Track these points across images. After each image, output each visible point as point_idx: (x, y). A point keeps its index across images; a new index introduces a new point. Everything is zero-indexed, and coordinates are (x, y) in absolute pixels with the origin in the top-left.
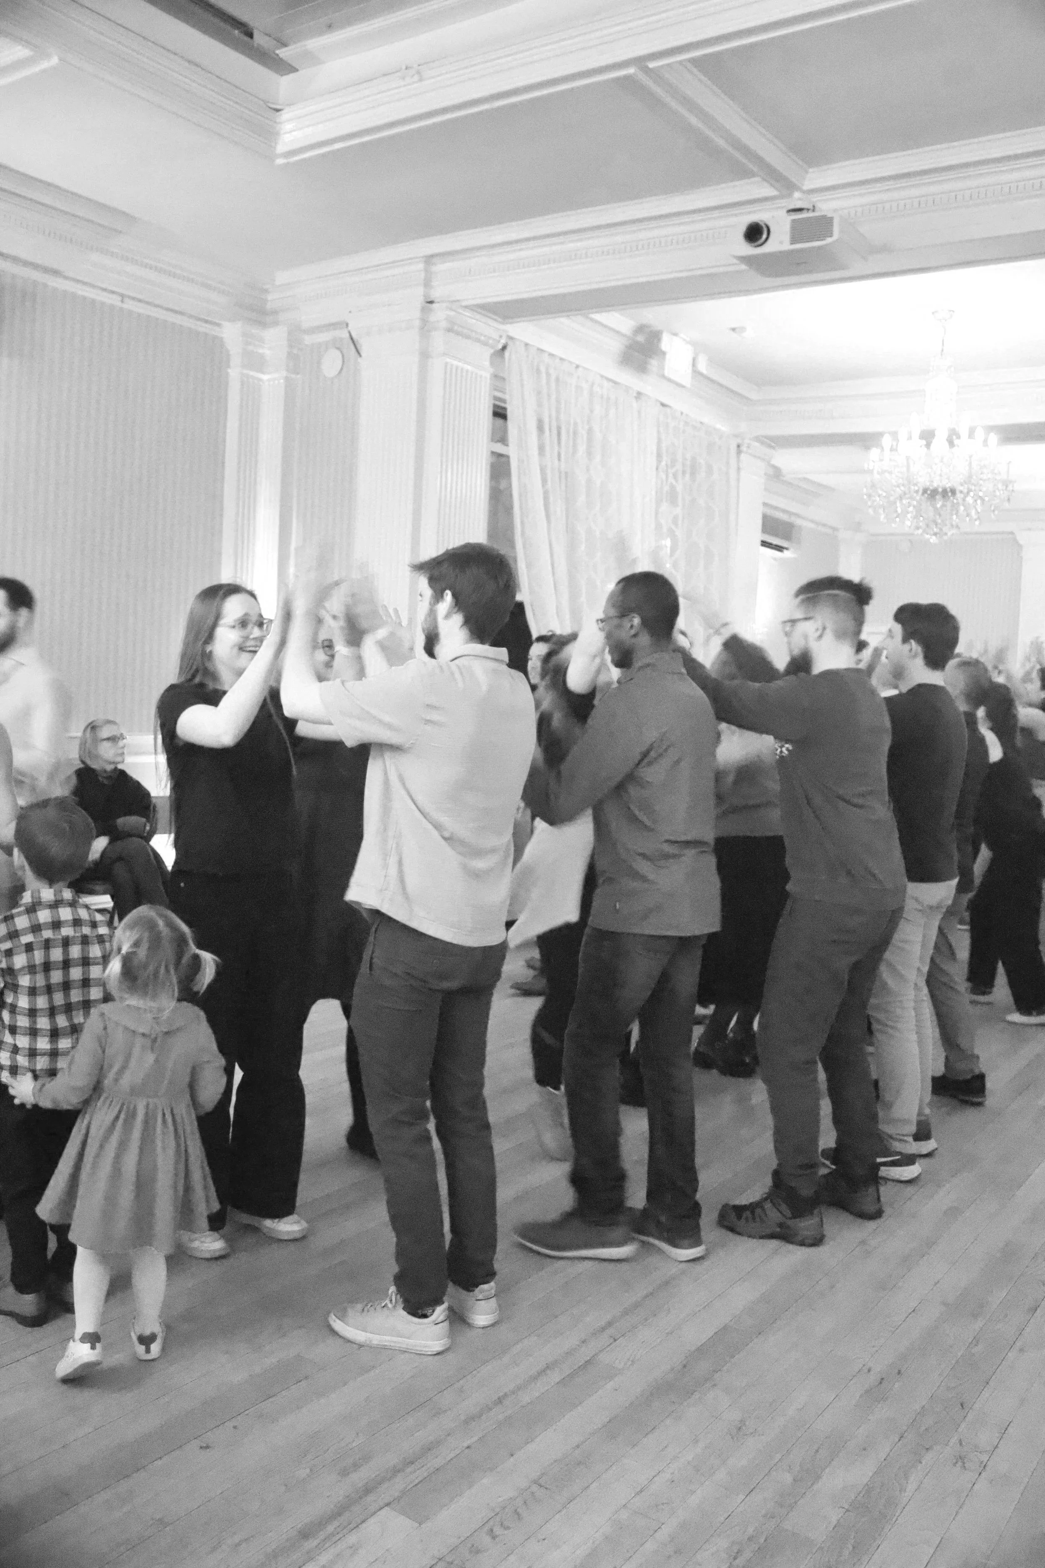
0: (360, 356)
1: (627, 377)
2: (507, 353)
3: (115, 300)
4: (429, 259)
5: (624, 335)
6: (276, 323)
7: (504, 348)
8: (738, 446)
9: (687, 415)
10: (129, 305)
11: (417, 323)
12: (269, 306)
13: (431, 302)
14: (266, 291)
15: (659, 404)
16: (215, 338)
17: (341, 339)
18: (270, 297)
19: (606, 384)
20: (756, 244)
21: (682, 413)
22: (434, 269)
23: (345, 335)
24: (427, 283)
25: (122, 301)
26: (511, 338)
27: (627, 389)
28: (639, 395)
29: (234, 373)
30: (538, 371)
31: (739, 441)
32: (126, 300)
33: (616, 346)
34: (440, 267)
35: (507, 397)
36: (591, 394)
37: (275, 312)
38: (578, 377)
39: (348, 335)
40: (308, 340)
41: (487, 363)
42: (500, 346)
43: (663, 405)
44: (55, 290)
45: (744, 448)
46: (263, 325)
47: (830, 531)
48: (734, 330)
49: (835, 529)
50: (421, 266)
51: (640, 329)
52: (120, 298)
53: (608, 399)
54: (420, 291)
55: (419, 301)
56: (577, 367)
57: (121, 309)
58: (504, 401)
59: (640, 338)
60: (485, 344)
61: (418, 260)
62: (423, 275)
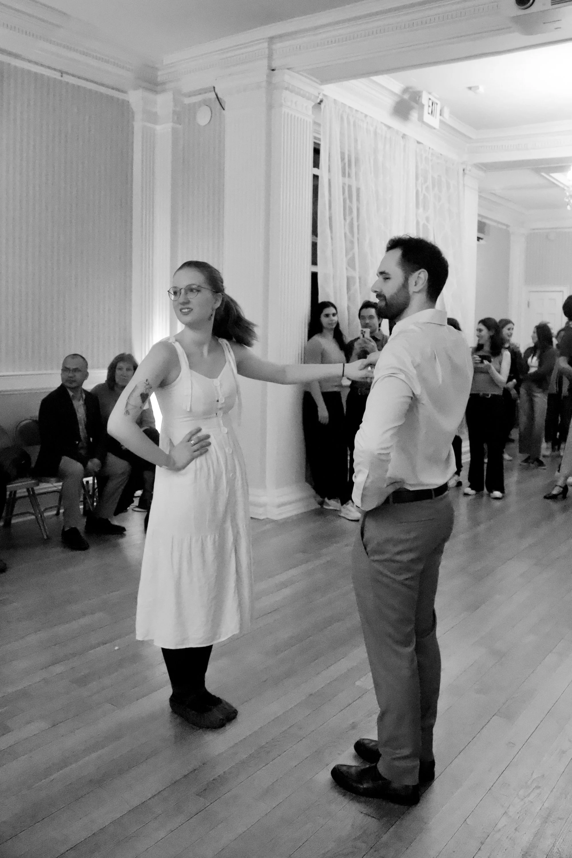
0: (224, 109)
1: (396, 124)
2: (323, 105)
3: (57, 75)
4: (271, 40)
5: (395, 94)
6: (164, 91)
7: (321, 101)
8: (464, 170)
9: (433, 149)
10: (67, 78)
11: (264, 84)
12: (159, 79)
13: (273, 70)
14: (157, 69)
15: (416, 142)
16: (123, 101)
17: (210, 99)
18: (159, 73)
19: (384, 127)
20: (525, 6)
21: (430, 148)
22: (274, 47)
23: (213, 95)
24: (270, 57)
25: (62, 76)
26: (325, 95)
27: (397, 132)
28: (404, 136)
29: (138, 125)
30: (342, 118)
31: (464, 167)
32: (64, 75)
33: (389, 102)
34: (278, 46)
35: (321, 137)
36: (375, 133)
37: (164, 83)
38: (367, 123)
39: (215, 96)
40: (187, 101)
41: (310, 112)
42: (319, 101)
43: (418, 143)
44: (16, 67)
45: (467, 172)
46: (156, 92)
47: (505, 227)
48: (470, 88)
49: (507, 226)
50: (266, 45)
51: (406, 90)
52: (60, 74)
53: (386, 138)
54: (265, 62)
55: (265, 70)
56: (366, 116)
57: (61, 81)
58: (319, 139)
59: (406, 97)
60: (309, 99)
61: (264, 40)
62: (267, 51)
